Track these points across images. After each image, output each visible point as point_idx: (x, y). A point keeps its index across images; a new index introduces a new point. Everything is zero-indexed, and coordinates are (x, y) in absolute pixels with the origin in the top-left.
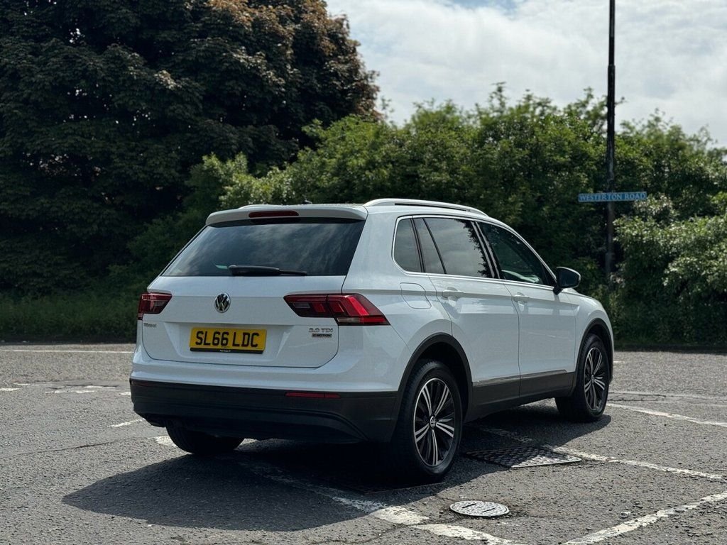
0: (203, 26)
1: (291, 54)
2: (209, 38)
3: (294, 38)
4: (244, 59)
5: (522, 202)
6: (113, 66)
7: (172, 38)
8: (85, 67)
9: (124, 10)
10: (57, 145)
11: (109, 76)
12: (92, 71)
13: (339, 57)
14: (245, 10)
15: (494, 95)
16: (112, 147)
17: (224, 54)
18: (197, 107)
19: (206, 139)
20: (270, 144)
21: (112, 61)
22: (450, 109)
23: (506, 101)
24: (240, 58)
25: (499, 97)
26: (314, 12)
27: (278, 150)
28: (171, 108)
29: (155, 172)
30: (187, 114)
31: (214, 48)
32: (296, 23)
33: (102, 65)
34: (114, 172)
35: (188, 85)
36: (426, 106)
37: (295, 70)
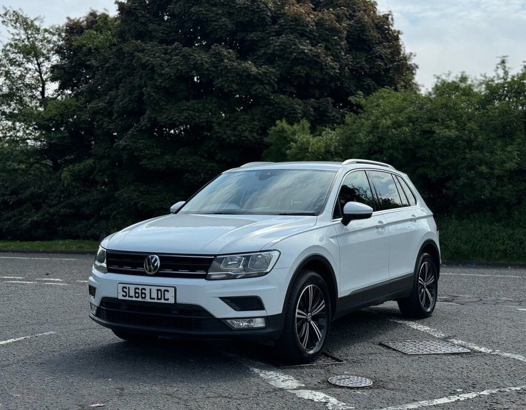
0: (280, 27)
1: (345, 44)
2: (284, 36)
3: (348, 31)
4: (309, 50)
5: (518, 151)
6: (214, 59)
7: (257, 37)
8: (195, 61)
9: (223, 20)
10: (177, 118)
11: (211, 67)
12: (200, 63)
13: (384, 43)
14: (311, 13)
15: (499, 66)
16: (213, 118)
17: (293, 47)
18: (273, 87)
19: (279, 110)
20: (327, 112)
21: (214, 56)
22: (464, 79)
23: (509, 71)
24: (305, 49)
25: (503, 67)
26: (365, 11)
27: (333, 116)
28: (254, 88)
29: (242, 135)
30: (265, 92)
31: (286, 42)
32: (350, 20)
33: (207, 60)
34: (215, 136)
35: (266, 71)
36: (444, 77)
37: (348, 55)
